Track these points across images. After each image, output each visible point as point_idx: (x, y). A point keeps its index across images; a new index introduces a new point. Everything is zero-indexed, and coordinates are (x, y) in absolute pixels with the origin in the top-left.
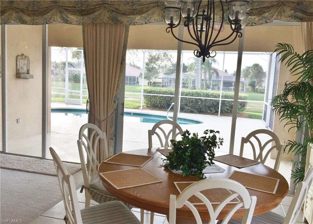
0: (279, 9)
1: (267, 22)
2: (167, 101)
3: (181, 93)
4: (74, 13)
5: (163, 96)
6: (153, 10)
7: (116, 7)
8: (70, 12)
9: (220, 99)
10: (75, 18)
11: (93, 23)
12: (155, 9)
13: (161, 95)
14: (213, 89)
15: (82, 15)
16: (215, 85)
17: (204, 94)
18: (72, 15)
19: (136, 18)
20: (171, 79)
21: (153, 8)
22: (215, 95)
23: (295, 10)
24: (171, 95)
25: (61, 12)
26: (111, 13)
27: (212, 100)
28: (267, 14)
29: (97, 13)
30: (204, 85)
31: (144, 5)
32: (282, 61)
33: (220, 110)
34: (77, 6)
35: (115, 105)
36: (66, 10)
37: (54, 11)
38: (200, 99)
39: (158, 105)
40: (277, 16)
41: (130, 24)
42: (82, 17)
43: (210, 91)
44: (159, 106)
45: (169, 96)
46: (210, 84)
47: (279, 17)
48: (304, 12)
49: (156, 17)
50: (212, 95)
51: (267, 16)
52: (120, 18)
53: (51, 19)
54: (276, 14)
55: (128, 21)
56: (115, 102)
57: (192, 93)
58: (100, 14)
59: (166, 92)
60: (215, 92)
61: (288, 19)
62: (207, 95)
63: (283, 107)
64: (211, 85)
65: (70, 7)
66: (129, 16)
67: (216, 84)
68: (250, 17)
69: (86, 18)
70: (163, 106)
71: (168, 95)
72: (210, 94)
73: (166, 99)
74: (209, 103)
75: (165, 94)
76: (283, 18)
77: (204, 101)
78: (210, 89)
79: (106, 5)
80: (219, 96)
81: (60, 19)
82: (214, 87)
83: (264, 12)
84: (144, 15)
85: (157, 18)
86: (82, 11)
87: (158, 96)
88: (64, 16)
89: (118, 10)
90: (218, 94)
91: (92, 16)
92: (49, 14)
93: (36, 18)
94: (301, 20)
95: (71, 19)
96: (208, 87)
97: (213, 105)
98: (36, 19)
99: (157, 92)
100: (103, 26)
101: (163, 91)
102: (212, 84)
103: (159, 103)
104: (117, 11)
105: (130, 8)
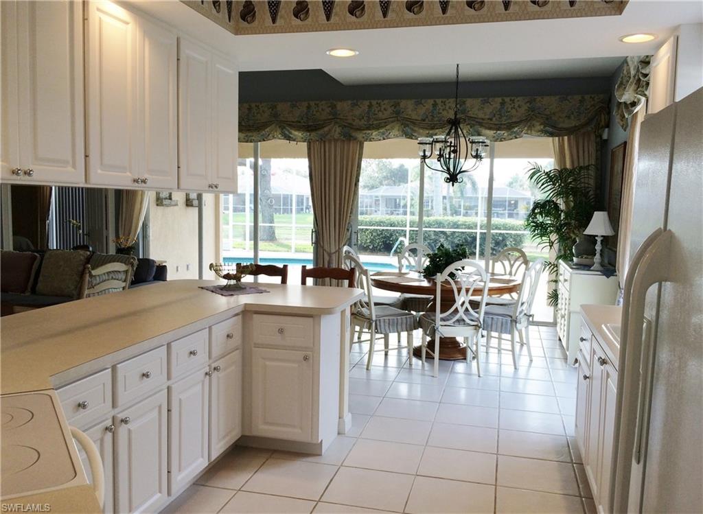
0: (529, 124)
1: (516, 138)
2: (385, 238)
3: (410, 223)
4: (299, 129)
5: (377, 230)
6: (393, 124)
7: (349, 122)
8: (294, 127)
9: (478, 231)
10: (300, 134)
11: (322, 140)
12: (395, 123)
13: (373, 228)
14: (466, 215)
15: (308, 131)
16: (470, 208)
17: (449, 223)
18: (295, 130)
19: (374, 134)
20: (377, 197)
21: (392, 122)
22: (469, 225)
23: (545, 125)
24: (391, 226)
25: (282, 128)
26: (343, 128)
27: (463, 233)
28: (516, 129)
29: (326, 129)
30: (448, 207)
31: (382, 120)
32: (531, 179)
33: (480, 251)
34: (302, 121)
35: (349, 234)
36: (290, 125)
37: (273, 126)
38: (442, 232)
39: (368, 246)
40: (527, 130)
41: (366, 140)
42: (308, 134)
43: (460, 219)
44: (371, 247)
45: (387, 230)
46: (460, 206)
47: (529, 132)
48: (554, 127)
49: (395, 132)
50: (463, 225)
51: (517, 131)
52: (353, 134)
53: (269, 135)
54: (526, 128)
55: (363, 137)
56: (348, 230)
57: (428, 223)
58: (330, 130)
59: (382, 222)
60: (470, 220)
61: (539, 133)
62: (456, 225)
63: (534, 226)
64: (462, 207)
65: (293, 122)
66: (365, 132)
67: (473, 204)
68: (499, 132)
69: (313, 134)
70: (377, 247)
71: (387, 226)
72: (459, 223)
73: (382, 234)
74: (459, 238)
75: (380, 226)
76: (533, 132)
77: (449, 236)
78: (460, 215)
79: (338, 120)
80: (476, 226)
81: (279, 136)
82: (469, 211)
83: (514, 127)
84: (381, 131)
85: (397, 133)
86: (309, 126)
87: (367, 230)
88: (286, 132)
89: (353, 125)
90: (473, 223)
91: (321, 132)
92: (268, 129)
93: (250, 134)
94: (552, 135)
95: (295, 135)
96: (455, 212)
97: (466, 241)
98: (250, 136)
99: (366, 222)
100: (333, 143)
101: (377, 220)
102: (464, 206)
103: (370, 242)
104: (351, 126)
105: (366, 123)
